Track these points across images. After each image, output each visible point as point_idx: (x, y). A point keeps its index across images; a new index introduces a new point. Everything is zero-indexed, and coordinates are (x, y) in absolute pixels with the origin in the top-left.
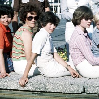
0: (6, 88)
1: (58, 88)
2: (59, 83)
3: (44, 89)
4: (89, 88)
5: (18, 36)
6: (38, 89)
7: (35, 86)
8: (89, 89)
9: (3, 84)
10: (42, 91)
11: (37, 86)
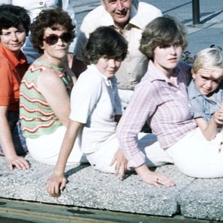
0: (12, 197)
1: (122, 203)
2: (124, 192)
3: (92, 204)
4: (190, 205)
5: (29, 84)
6: (80, 202)
7: (72, 196)
8: (190, 209)
9: (5, 187)
10: (88, 206)
11: (77, 197)
